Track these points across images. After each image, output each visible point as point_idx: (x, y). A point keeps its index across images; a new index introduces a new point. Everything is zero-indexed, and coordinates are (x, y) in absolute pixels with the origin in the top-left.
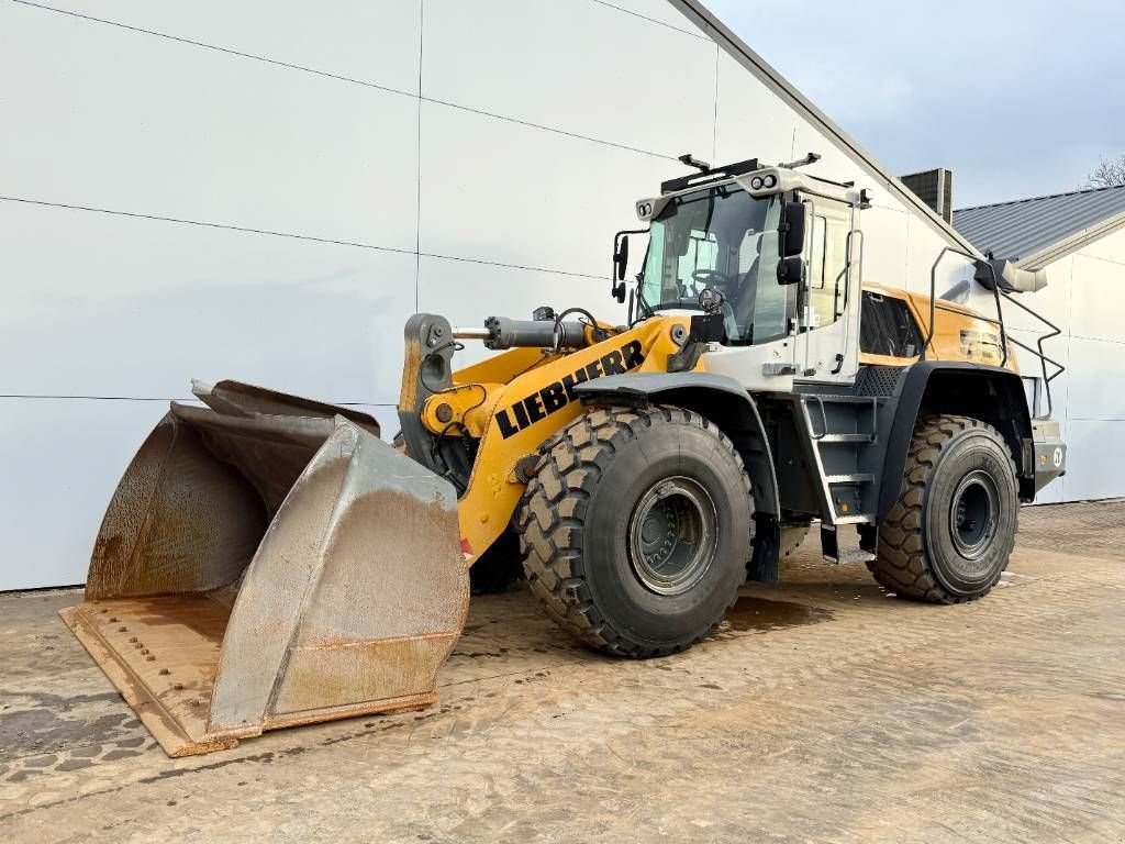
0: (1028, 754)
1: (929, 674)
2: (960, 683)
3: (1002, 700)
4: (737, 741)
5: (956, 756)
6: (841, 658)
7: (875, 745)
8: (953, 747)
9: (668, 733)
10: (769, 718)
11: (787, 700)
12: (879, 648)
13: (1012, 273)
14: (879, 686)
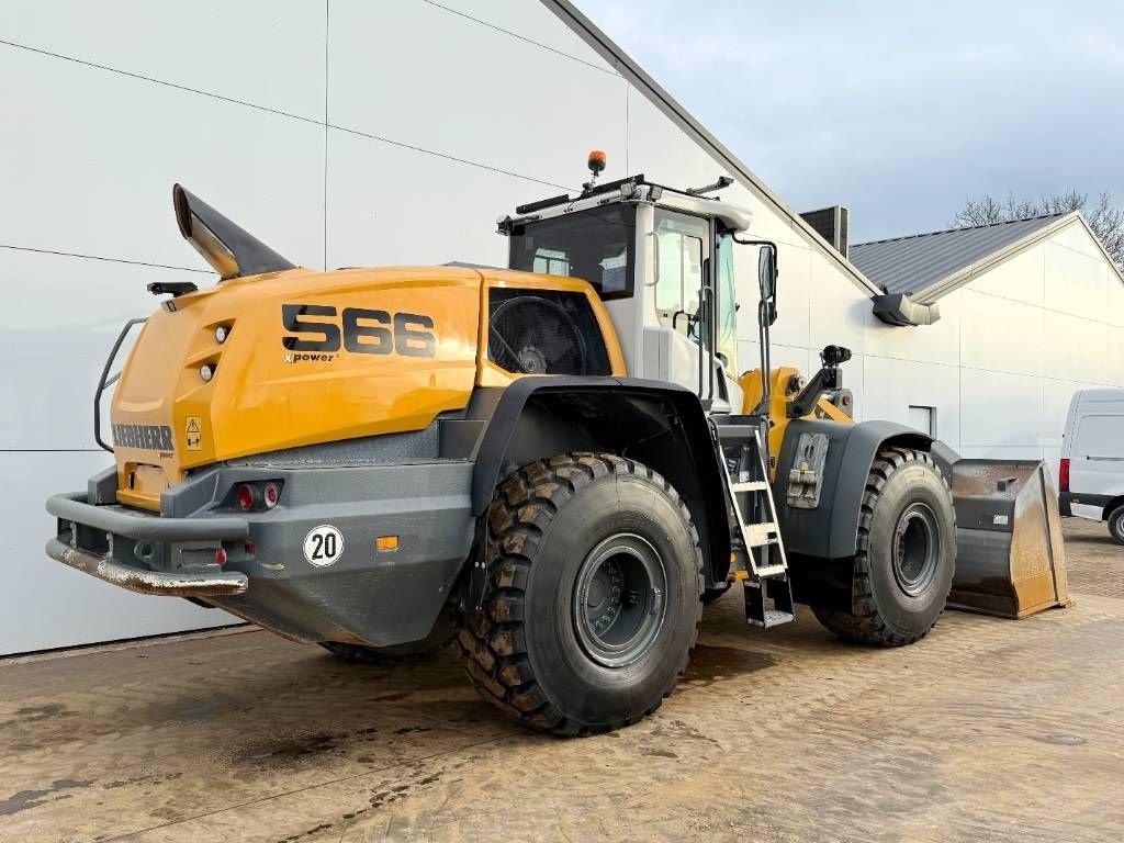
0: (1002, 814)
1: (882, 724)
2: (914, 733)
3: (958, 750)
4: (704, 821)
5: (932, 823)
6: (789, 711)
7: (847, 814)
8: (926, 812)
9: (630, 816)
10: (732, 788)
11: (747, 764)
12: (824, 695)
13: (909, 307)
14: (834, 741)
